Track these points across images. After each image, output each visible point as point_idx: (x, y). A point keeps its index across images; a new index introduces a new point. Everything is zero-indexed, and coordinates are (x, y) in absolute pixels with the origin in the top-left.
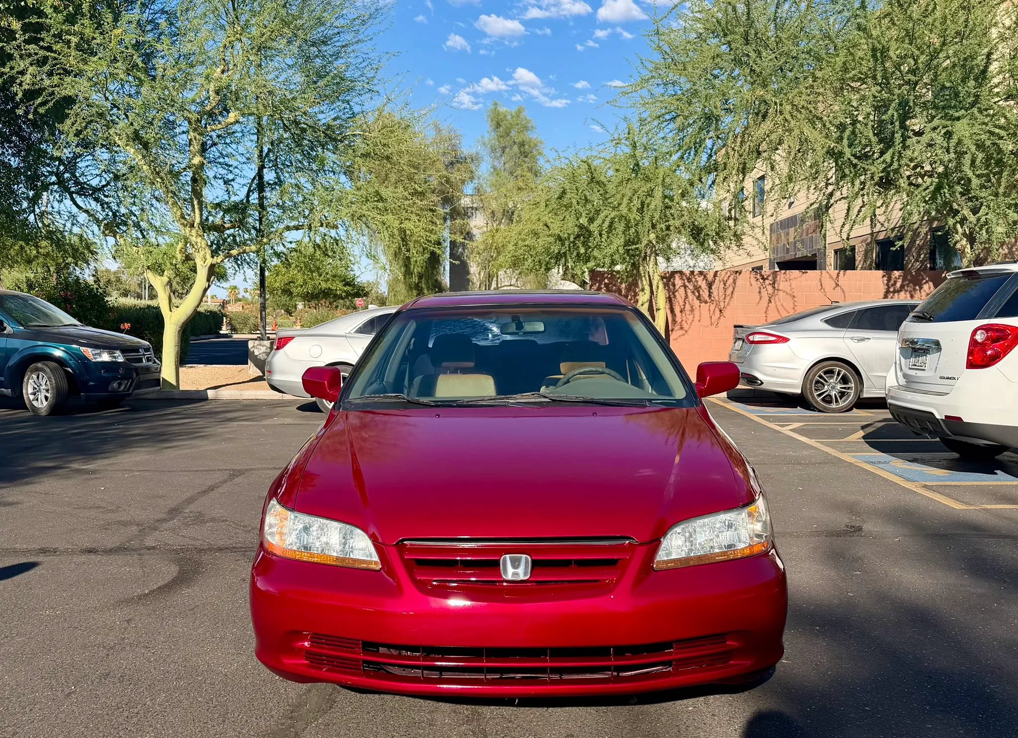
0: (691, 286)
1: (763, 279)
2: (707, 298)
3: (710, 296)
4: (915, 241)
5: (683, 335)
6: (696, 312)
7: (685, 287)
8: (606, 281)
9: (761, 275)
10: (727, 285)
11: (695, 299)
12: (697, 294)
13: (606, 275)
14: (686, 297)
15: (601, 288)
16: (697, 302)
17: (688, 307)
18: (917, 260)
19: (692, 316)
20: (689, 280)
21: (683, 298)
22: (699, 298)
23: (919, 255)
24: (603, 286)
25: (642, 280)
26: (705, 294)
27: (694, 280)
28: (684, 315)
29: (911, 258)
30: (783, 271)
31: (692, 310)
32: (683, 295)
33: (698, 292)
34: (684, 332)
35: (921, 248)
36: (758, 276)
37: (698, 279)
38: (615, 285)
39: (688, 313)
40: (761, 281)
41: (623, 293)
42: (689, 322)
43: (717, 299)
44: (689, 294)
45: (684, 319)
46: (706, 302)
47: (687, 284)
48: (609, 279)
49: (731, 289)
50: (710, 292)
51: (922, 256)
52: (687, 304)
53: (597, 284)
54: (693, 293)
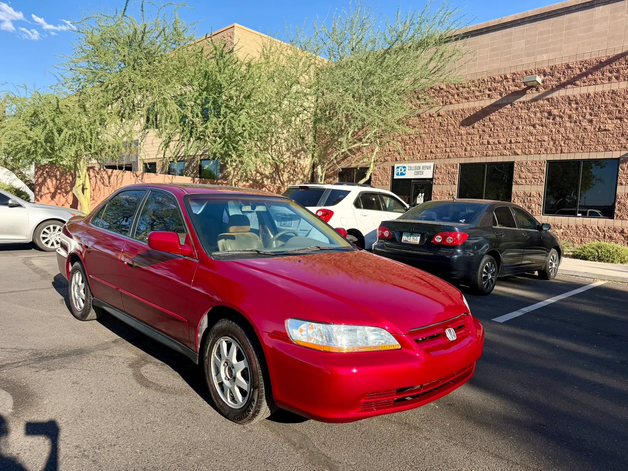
0: (99, 177)
1: (137, 176)
2: (108, 184)
3: (109, 183)
4: (191, 164)
5: (94, 203)
6: (102, 191)
7: (96, 177)
8: (47, 169)
9: (136, 174)
10: (119, 178)
11: (101, 184)
12: (102, 181)
13: (47, 166)
14: (96, 182)
15: (44, 174)
16: (102, 186)
17: (97, 188)
18: (192, 173)
19: (99, 193)
20: (98, 173)
21: (95, 183)
22: (103, 183)
23: (193, 171)
24: (45, 172)
25: (78, 171)
26: (107, 182)
27: (100, 173)
28: (95, 192)
29: (189, 171)
30: (147, 173)
31: (100, 190)
32: (95, 181)
33: (103, 180)
34: (95, 202)
35: (194, 167)
36: (134, 175)
37: (103, 173)
38: (53, 173)
39: (97, 191)
40: (136, 177)
41: (58, 177)
42: (98, 196)
43: (113, 184)
44: (98, 181)
45: (95, 194)
46: (107, 186)
47: (97, 175)
48: (49, 169)
49: (121, 180)
50: (109, 181)
51: (195, 171)
52: (97, 187)
53: (41, 171)
54: (100, 180)
